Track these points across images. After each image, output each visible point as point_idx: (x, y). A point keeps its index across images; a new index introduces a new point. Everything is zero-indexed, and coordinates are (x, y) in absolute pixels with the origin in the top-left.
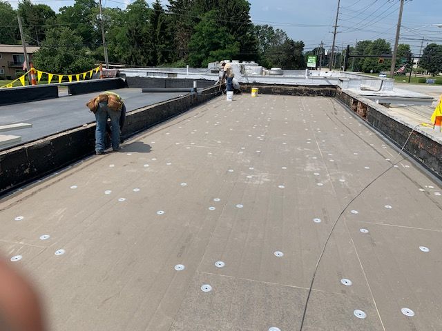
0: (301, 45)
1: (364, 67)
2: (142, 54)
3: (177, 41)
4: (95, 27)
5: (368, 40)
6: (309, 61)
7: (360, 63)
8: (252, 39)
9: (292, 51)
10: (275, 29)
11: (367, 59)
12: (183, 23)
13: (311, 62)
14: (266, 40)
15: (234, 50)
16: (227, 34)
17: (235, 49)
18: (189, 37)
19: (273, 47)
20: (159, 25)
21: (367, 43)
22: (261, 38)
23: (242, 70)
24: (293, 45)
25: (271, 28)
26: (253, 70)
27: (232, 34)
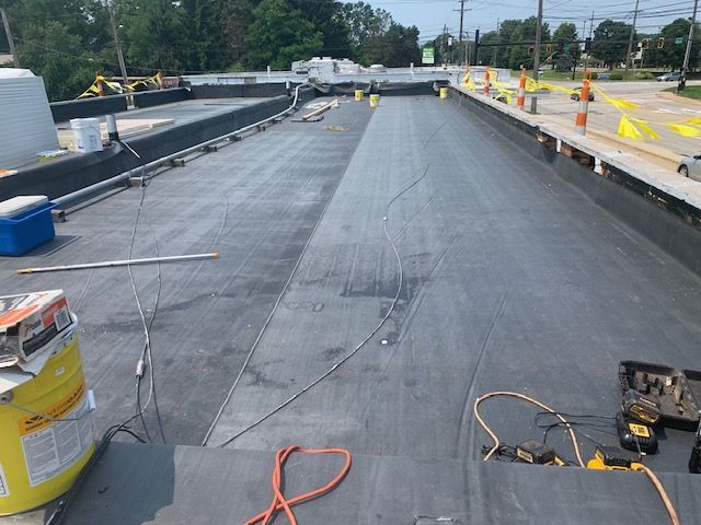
0: (414, 33)
1: (511, 61)
2: (175, 57)
3: (225, 35)
4: (91, 18)
5: (517, 19)
6: (424, 54)
7: (505, 55)
8: (341, 26)
9: (402, 41)
10: (374, 8)
11: (517, 48)
12: (235, 7)
13: (428, 57)
14: (362, 27)
15: (316, 44)
16: (303, 21)
17: (317, 41)
18: (246, 28)
19: (374, 38)
20: (198, 11)
21: (515, 23)
22: (355, 22)
23: (336, 68)
24: (402, 33)
25: (368, 7)
26: (348, 70)
27: (310, 20)
